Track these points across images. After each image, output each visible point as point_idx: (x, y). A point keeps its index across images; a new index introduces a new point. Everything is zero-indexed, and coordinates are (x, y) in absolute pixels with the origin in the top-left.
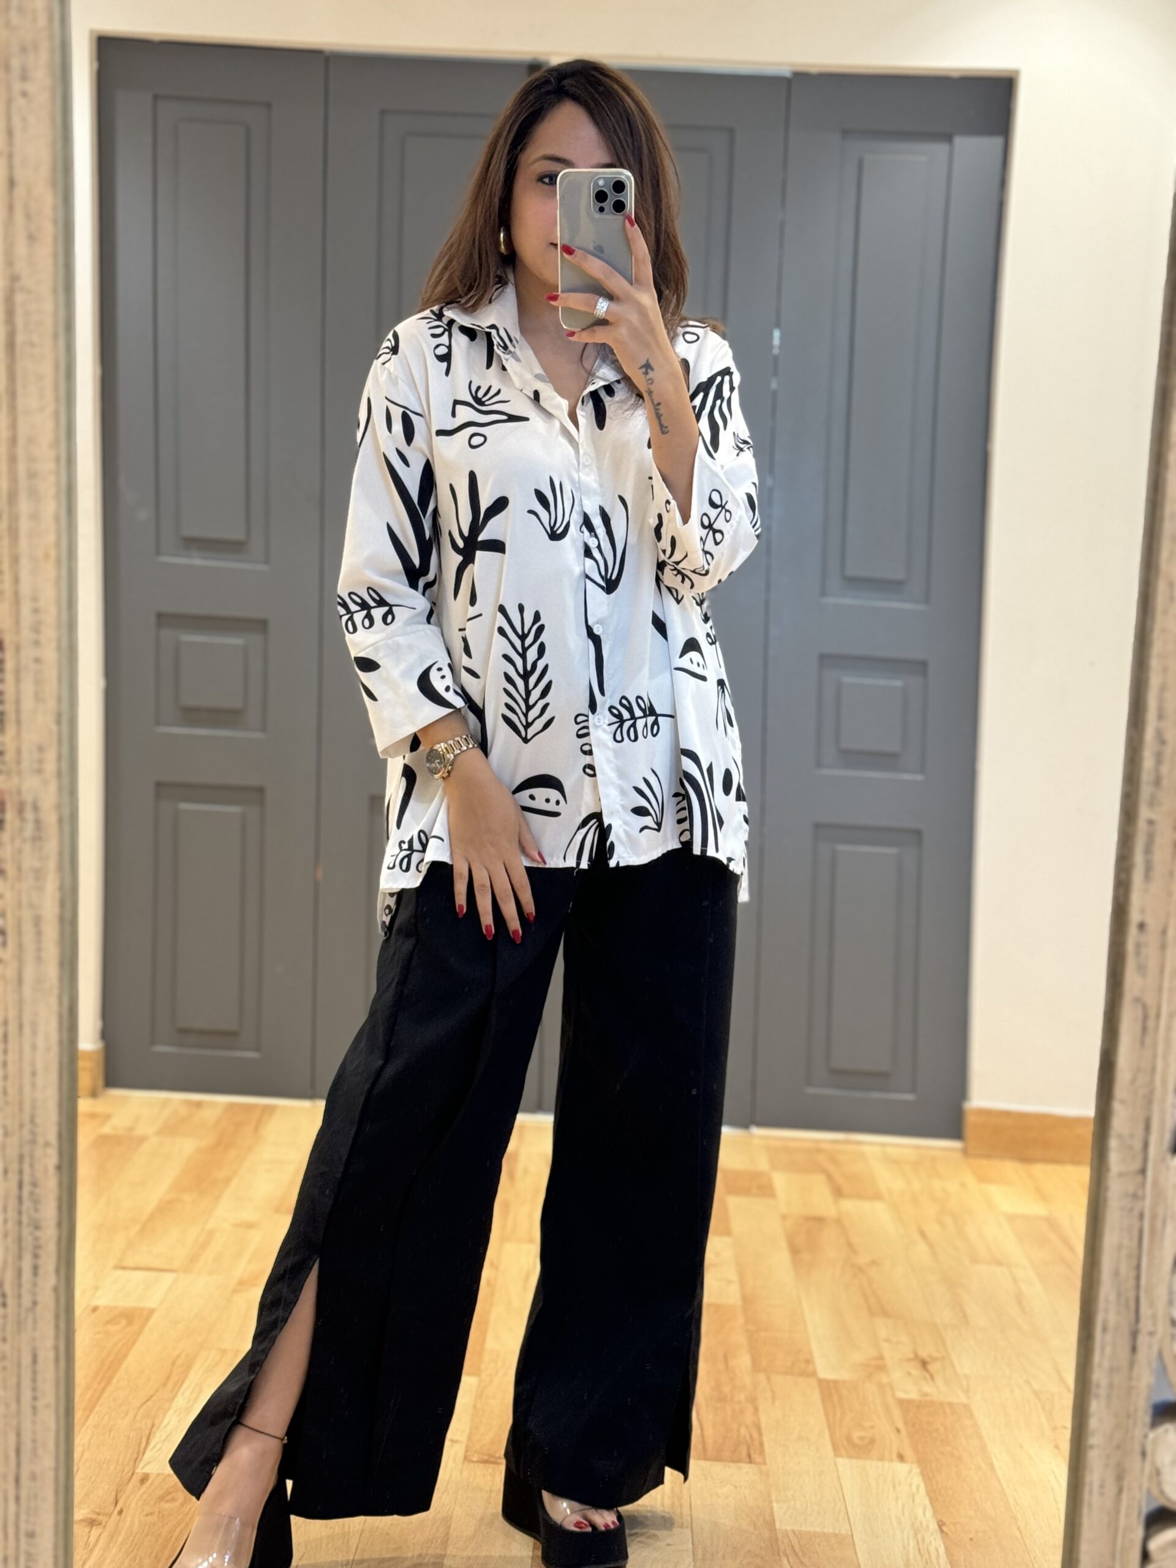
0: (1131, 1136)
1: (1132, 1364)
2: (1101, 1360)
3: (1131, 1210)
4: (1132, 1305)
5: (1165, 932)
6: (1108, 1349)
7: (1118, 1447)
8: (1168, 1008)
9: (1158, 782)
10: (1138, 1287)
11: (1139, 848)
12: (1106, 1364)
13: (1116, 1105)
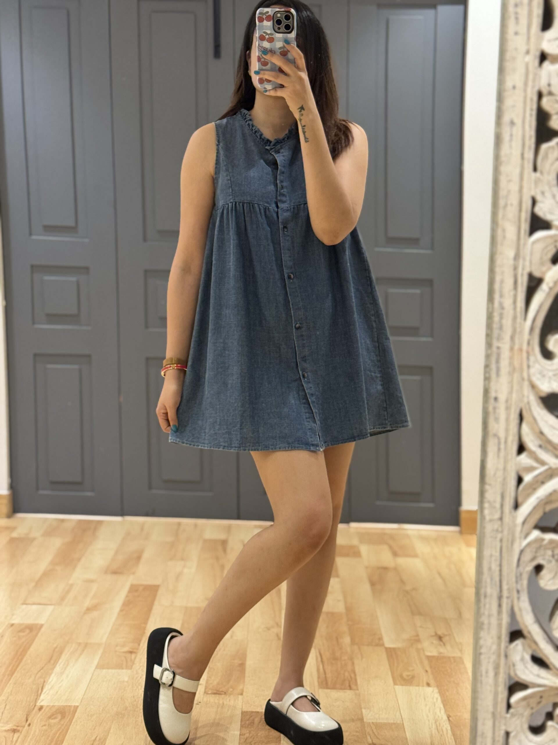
0: (495, 502)
1: (499, 612)
2: (485, 611)
3: (496, 538)
4: (498, 583)
5: (507, 401)
6: (487, 606)
7: (494, 653)
8: (510, 439)
9: (501, 328)
10: (501, 575)
11: (493, 359)
12: (486, 613)
13: (487, 487)
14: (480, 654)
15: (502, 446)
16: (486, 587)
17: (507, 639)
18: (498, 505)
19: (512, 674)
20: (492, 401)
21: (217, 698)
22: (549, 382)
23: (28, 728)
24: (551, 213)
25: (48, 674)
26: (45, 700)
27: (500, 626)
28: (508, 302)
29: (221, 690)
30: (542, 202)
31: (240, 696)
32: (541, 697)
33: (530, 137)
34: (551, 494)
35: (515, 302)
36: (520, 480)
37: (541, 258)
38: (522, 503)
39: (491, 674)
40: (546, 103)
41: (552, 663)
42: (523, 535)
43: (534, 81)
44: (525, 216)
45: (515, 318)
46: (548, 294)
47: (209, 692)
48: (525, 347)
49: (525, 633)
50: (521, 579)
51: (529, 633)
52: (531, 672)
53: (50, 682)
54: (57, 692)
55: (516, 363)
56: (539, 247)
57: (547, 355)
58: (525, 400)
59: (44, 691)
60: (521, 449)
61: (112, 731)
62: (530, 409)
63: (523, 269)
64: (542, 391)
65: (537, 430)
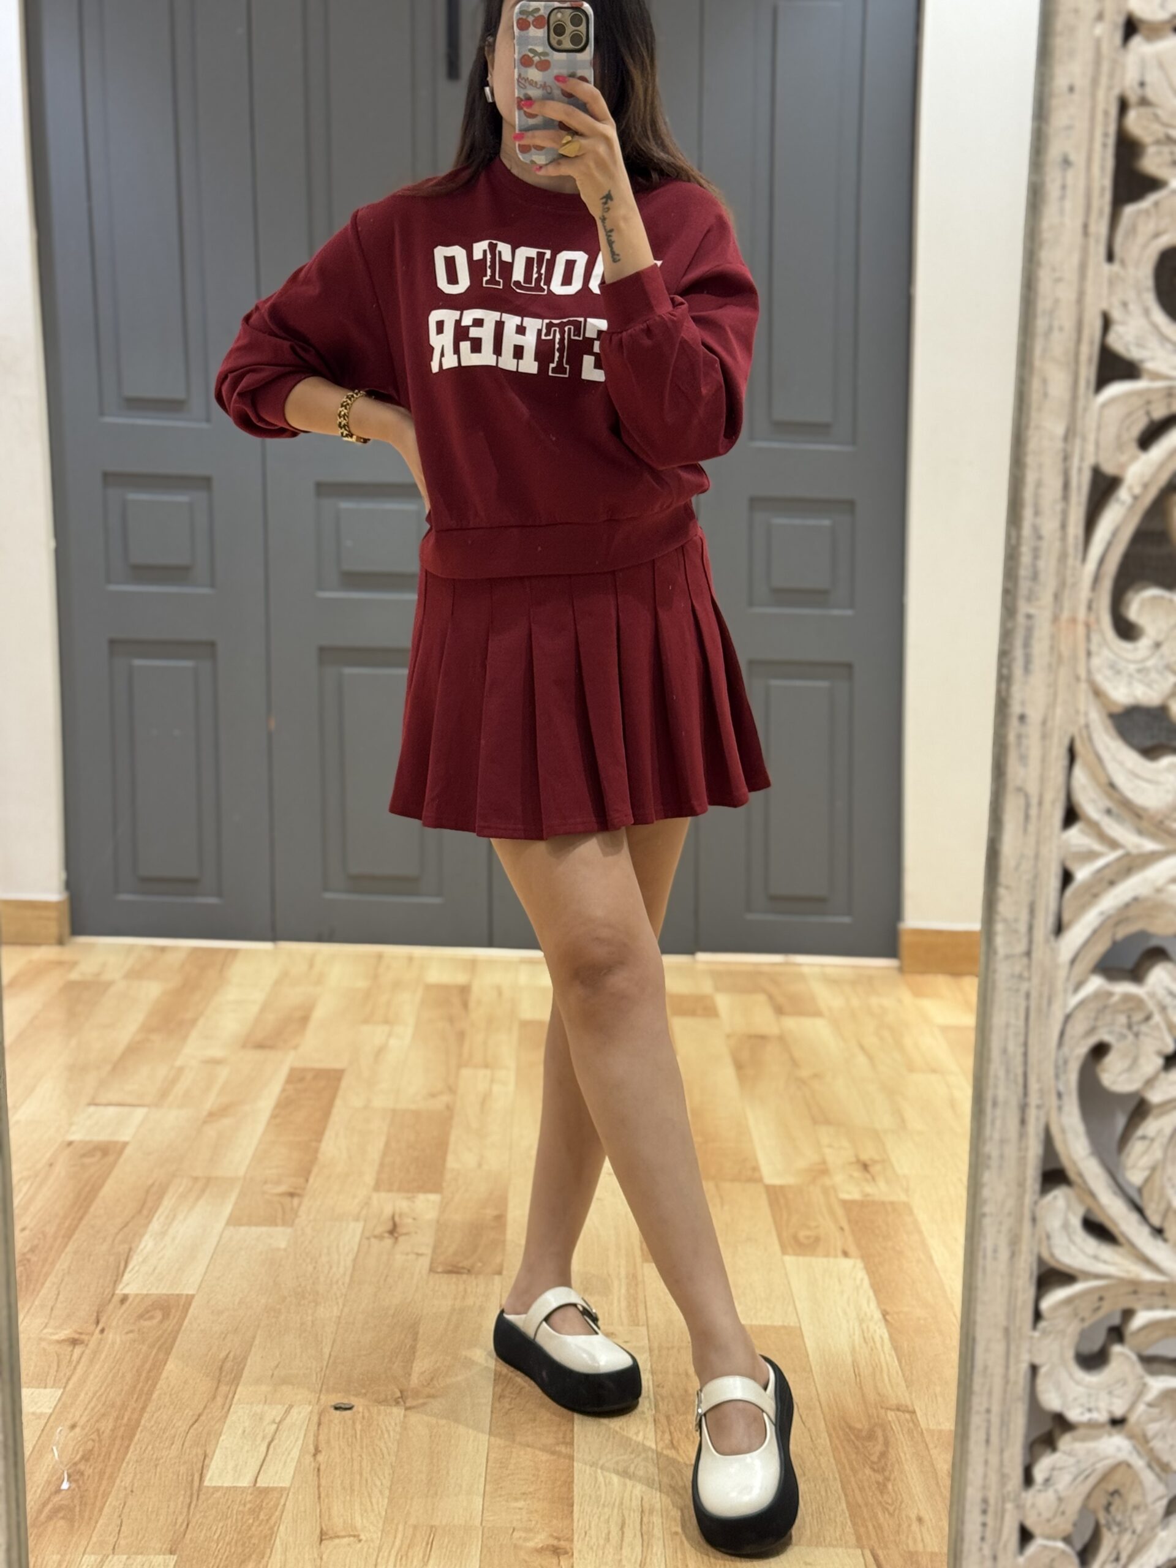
0: (1016, 920)
1: (1022, 1135)
2: (993, 1132)
3: (1017, 990)
4: (1020, 1080)
5: (1044, 723)
6: (998, 1123)
7: (1010, 1214)
8: (1049, 796)
9: (1035, 576)
10: (1025, 1063)
11: (1018, 642)
12: (997, 1136)
13: (1002, 891)
14: (984, 1215)
15: (1033, 812)
16: (996, 1086)
17: (1037, 1187)
18: (1023, 928)
19: (1045, 1255)
20: (1014, 723)
21: (454, 1280)
22: (1130, 684)
23: (100, 1336)
24: (1140, 345)
25: (139, 1235)
26: (132, 1284)
27: (1022, 1161)
28: (1049, 526)
29: (461, 1265)
30: (1123, 323)
31: (497, 1278)
32: (1101, 1299)
33: (1103, 189)
34: (1127, 906)
35: (1064, 526)
36: (1067, 878)
37: (1119, 437)
38: (1071, 923)
39: (1004, 1254)
40: (1135, 121)
41: (1125, 1235)
42: (1071, 986)
43: (1111, 76)
44: (1089, 352)
45: (1063, 557)
46: (1131, 508)
47: (440, 1270)
48: (1082, 613)
49: (1071, 1174)
50: (1065, 1072)
51: (1080, 1175)
52: (1085, 1252)
53: (142, 1250)
54: (154, 1269)
55: (1065, 650)
56: (1114, 414)
57: (1126, 630)
58: (1082, 721)
59: (130, 1267)
60: (1071, 816)
61: (257, 1342)
62: (1090, 739)
63: (1082, 459)
64: (1114, 703)
65: (1103, 780)
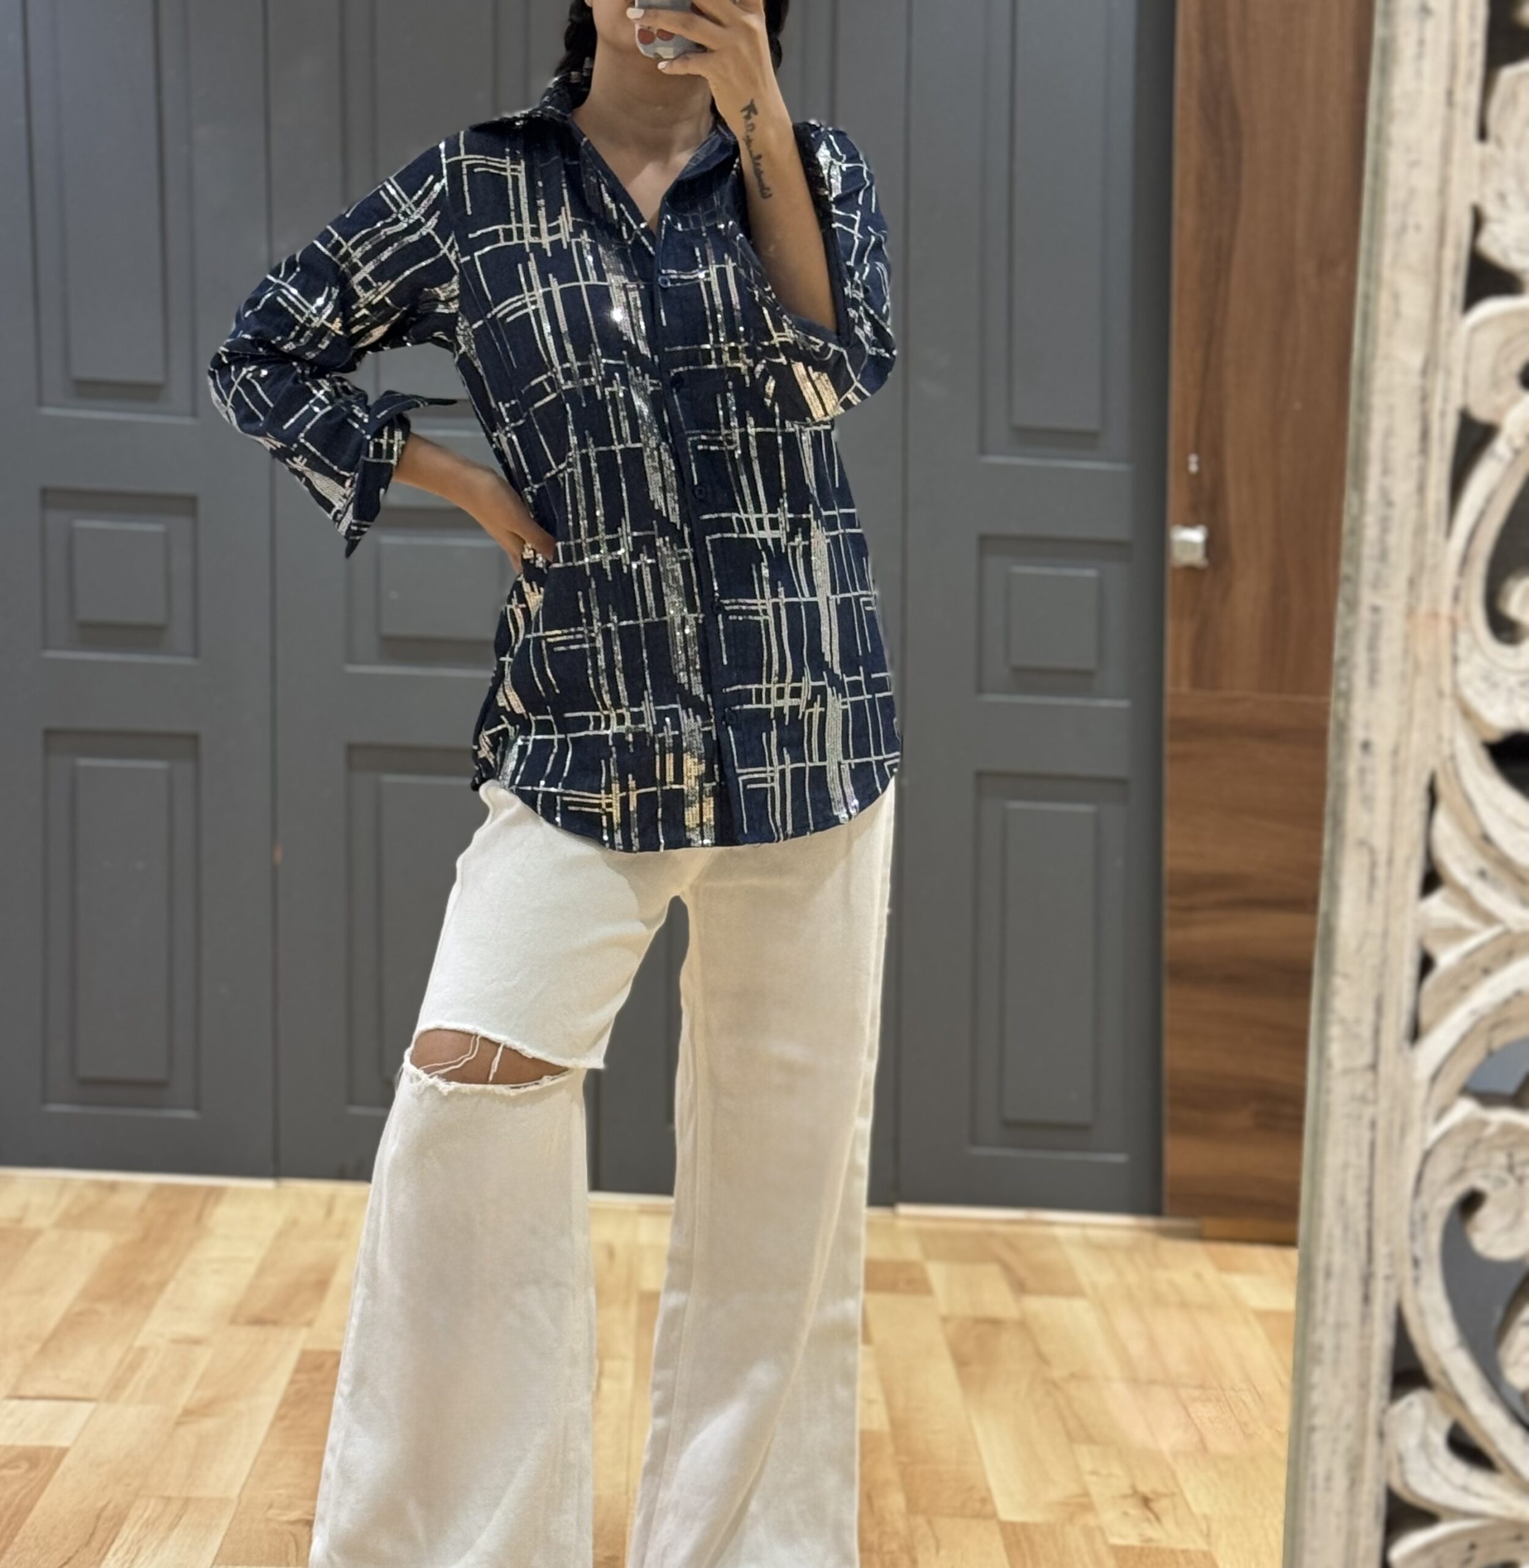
0: (1358, 1021)
1: (1365, 1318)
2: (1325, 1314)
3: (1359, 1118)
5: (1395, 752)
6: (1333, 1301)
7: (1348, 1427)
8: (1403, 853)
9: (1383, 556)
10: (1370, 1216)
11: (1361, 642)
12: (1331, 1319)
13: (1338, 982)
14: (1312, 1429)
15: (1381, 873)
16: (1330, 1250)
17: (1386, 1389)
18: (1366, 1031)
19: (1397, 1485)
20: (1356, 752)
22: (1509, 701)
24: (1524, 251)
27: (1365, 1353)
28: (1403, 488)
30: (1500, 221)
32: (1473, 1547)
33: (1472, 45)
34: (1507, 1002)
35: (1421, 489)
36: (1426, 964)
37: (1494, 371)
38: (1432, 1025)
39: (1340, 1483)
41: (1502, 1456)
42: (1432, 1111)
44: (1455, 259)
45: (1420, 530)
48: (1445, 606)
49: (1432, 1372)
50: (1424, 1230)
51: (1444, 1373)
52: (1447, 1480)
55: (1423, 653)
56: (1488, 341)
57: (1505, 629)
58: (1446, 750)
60: (1432, 879)
62: (1457, 775)
63: (1446, 399)
64: (1489, 727)
65: (1475, 831)
